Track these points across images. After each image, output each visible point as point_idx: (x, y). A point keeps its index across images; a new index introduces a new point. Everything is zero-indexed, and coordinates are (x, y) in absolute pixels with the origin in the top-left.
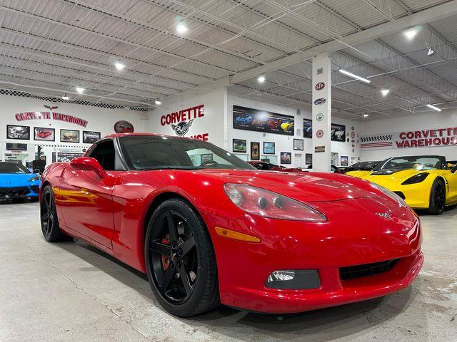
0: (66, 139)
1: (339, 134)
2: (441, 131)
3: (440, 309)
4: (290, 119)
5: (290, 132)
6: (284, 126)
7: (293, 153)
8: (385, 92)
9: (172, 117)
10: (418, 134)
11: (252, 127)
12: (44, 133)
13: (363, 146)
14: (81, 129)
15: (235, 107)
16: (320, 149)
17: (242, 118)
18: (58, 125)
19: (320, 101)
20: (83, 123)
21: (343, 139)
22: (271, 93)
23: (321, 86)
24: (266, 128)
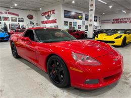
0: (13, 20)
1: (96, 19)
2: (125, 19)
3: (127, 83)
4: (81, 14)
5: (81, 18)
6: (80, 17)
7: (82, 25)
8: (111, 7)
9: (45, 13)
10: (118, 19)
11: (70, 17)
12: (6, 19)
13: (102, 23)
14: (17, 17)
15: (65, 11)
16: (90, 25)
17: (67, 14)
18: (10, 16)
19: (91, 10)
20: (18, 15)
21: (96, 21)
22: (76, 6)
23: (92, 5)
24: (74, 17)
